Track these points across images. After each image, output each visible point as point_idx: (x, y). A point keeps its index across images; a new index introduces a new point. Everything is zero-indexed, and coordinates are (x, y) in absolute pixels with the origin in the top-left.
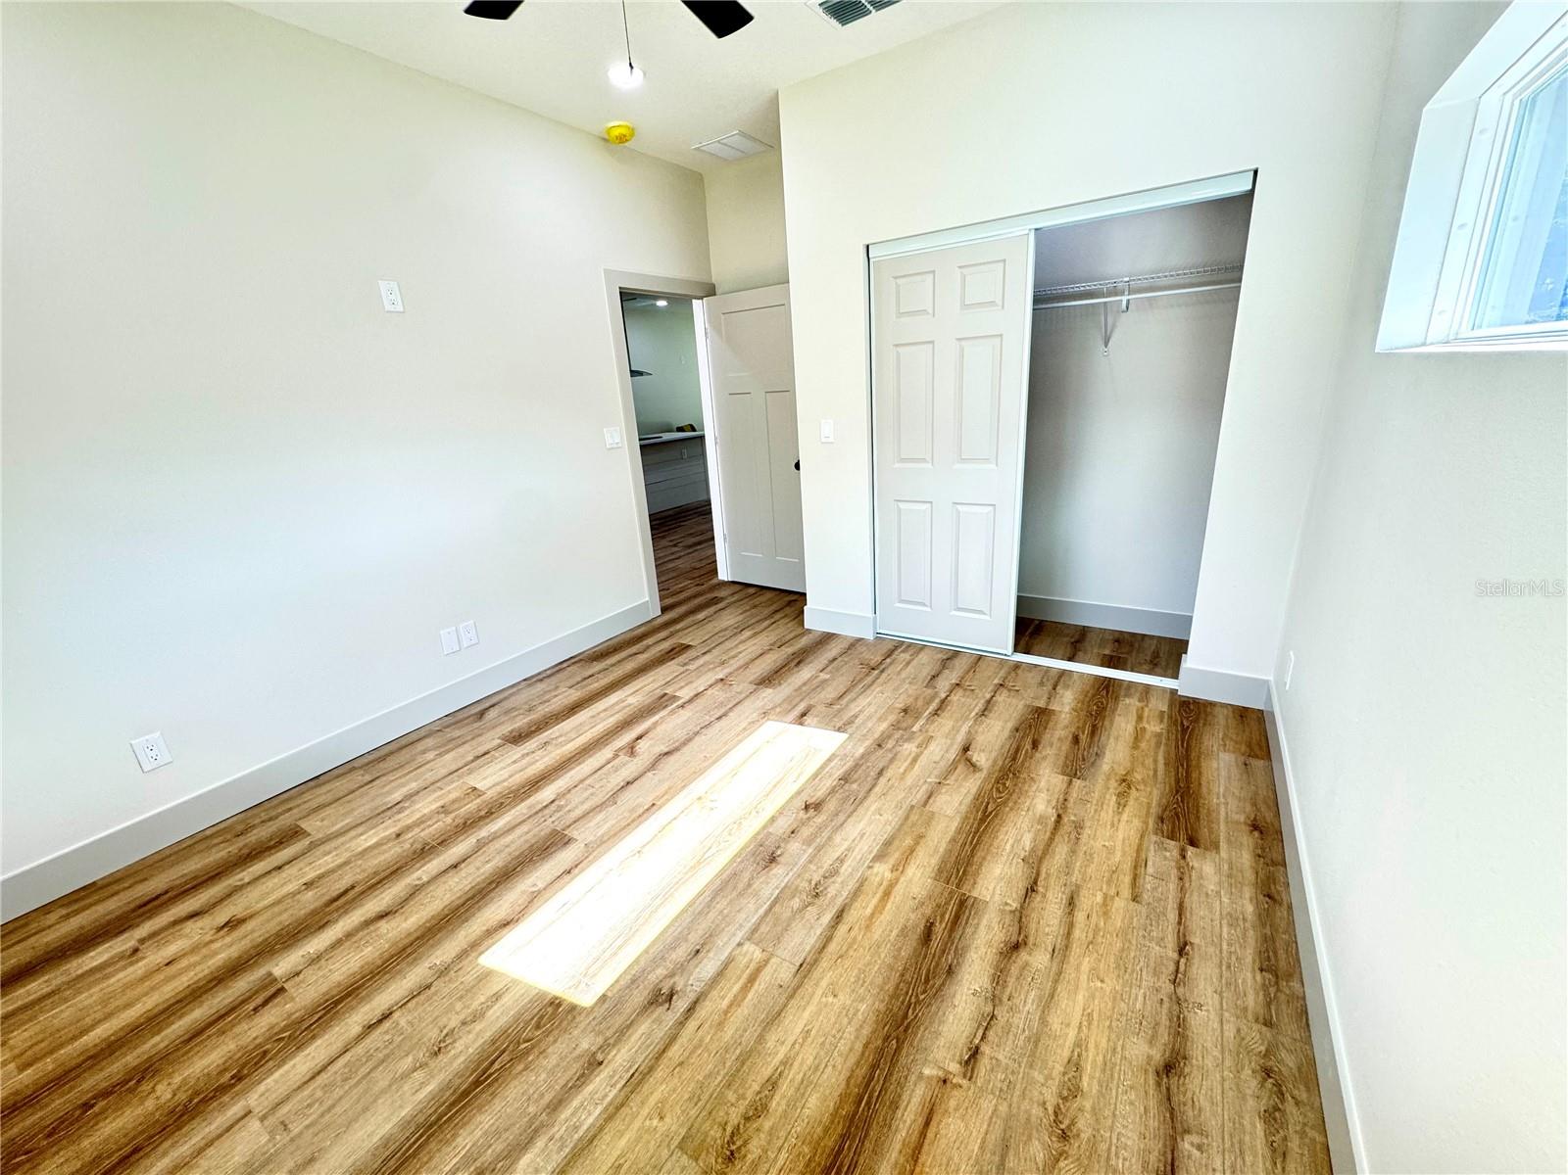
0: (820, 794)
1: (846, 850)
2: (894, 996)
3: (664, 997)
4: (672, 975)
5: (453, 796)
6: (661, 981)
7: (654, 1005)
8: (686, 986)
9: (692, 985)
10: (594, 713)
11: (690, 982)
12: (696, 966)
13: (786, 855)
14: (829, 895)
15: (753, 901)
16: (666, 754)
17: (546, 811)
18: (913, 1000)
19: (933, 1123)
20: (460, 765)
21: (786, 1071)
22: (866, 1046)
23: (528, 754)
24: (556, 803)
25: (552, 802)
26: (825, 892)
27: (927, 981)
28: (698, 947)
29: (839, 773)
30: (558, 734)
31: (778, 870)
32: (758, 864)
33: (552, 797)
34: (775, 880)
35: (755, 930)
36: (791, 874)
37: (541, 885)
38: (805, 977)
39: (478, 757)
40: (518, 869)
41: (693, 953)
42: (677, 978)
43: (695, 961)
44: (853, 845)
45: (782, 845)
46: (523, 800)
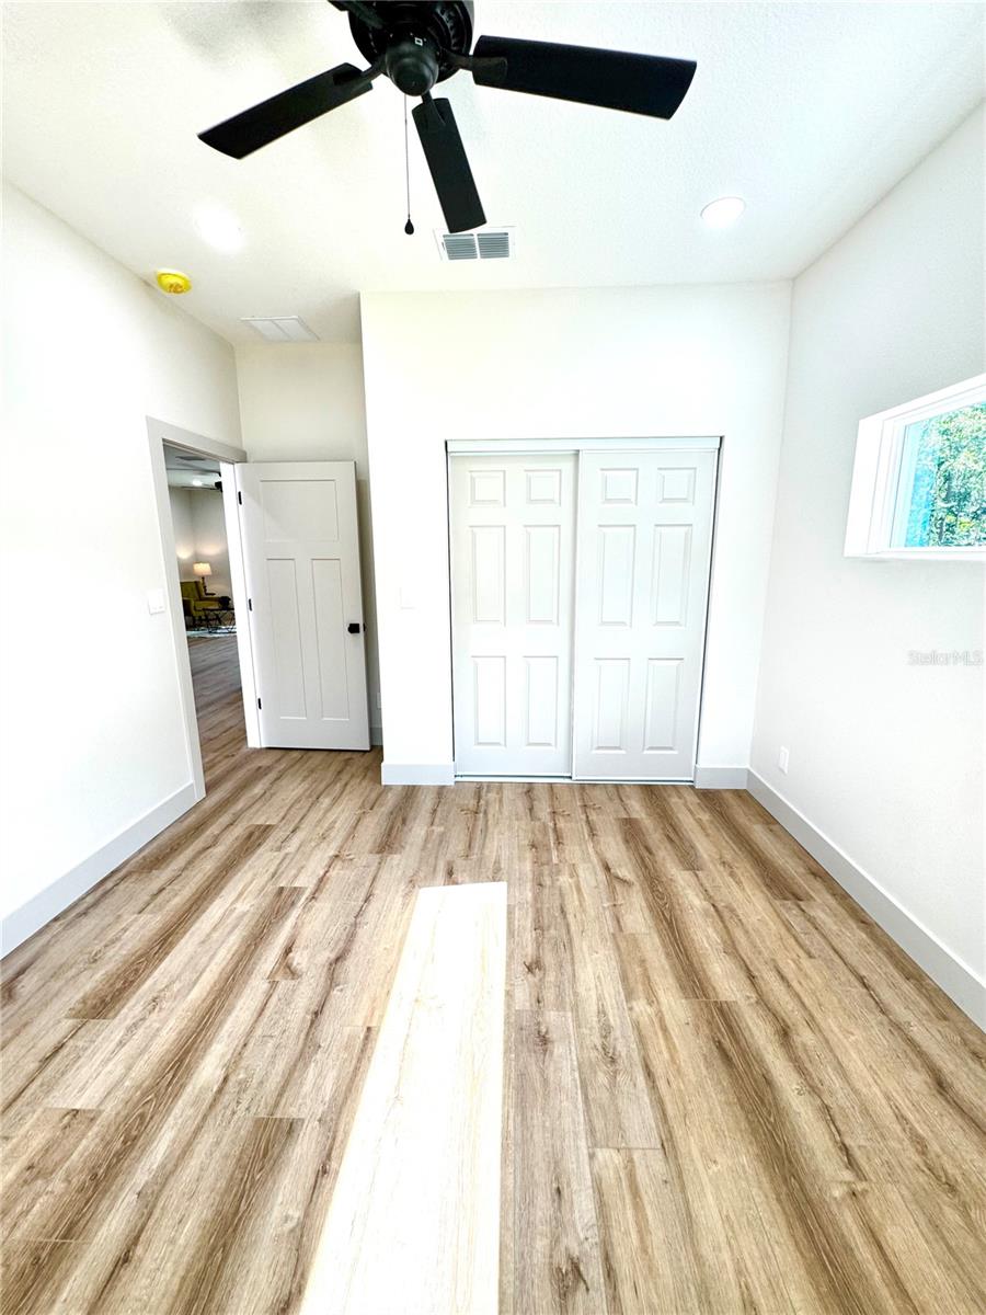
0: (530, 950)
1: (598, 1000)
2: (754, 1132)
3: (570, 1276)
4: (556, 1241)
5: (37, 1142)
6: (551, 1257)
7: (568, 1294)
8: (580, 1244)
9: (587, 1239)
10: (203, 938)
11: (582, 1236)
12: (572, 1212)
13: (552, 1029)
14: (623, 1054)
15: (564, 1097)
16: (337, 960)
17: (226, 1098)
18: (770, 1127)
19: (884, 1244)
20: (20, 1083)
21: (749, 1280)
22: (779, 1200)
23: (135, 1025)
24: (233, 1079)
25: (226, 1080)
26: (617, 1053)
27: (762, 1102)
28: (555, 1186)
29: (529, 923)
30: (166, 981)
31: (558, 1049)
32: (535, 1052)
33: (220, 1073)
34: (565, 1062)
35: (592, 1131)
36: (573, 1048)
37: (296, 1214)
38: (676, 1157)
39: (46, 1060)
40: (243, 1207)
41: (556, 1198)
42: (565, 1241)
43: (566, 1207)
44: (600, 992)
45: (540, 1019)
46: (177, 1096)
